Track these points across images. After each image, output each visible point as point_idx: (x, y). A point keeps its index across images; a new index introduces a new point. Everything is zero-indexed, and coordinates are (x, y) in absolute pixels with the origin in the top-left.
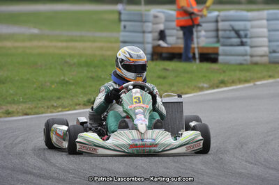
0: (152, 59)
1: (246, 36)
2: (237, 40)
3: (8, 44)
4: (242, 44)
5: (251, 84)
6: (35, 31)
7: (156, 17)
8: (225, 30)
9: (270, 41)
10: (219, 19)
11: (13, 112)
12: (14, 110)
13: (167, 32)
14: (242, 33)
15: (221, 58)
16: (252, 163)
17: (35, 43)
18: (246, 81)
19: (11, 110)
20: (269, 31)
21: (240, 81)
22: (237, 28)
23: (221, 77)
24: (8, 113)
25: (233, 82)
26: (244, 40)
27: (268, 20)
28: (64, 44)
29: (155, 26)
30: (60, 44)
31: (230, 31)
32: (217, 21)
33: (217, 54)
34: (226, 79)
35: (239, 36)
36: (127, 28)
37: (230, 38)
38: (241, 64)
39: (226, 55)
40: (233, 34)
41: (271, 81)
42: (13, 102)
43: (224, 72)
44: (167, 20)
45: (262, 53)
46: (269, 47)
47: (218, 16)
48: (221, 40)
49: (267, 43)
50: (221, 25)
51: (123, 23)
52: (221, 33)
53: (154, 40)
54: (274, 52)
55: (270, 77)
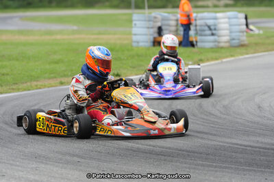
0: (154, 45)
1: (215, 29)
2: (209, 32)
3: (58, 37)
4: (213, 34)
5: (219, 61)
6: (75, 28)
7: (155, 18)
8: (201, 26)
9: (231, 32)
10: (197, 18)
11: (64, 83)
12: (65, 81)
13: (163, 28)
14: (212, 27)
15: (199, 44)
16: (224, 114)
17: (77, 36)
18: (217, 59)
19: (63, 81)
20: (230, 25)
21: (213, 59)
22: (209, 24)
23: (199, 57)
24: (62, 83)
25: (208, 60)
26: (214, 32)
27: (229, 18)
28: (95, 36)
29: (155, 24)
30: (93, 37)
31: (204, 26)
32: (196, 20)
33: (196, 42)
34: (203, 58)
35: (210, 29)
36: (137, 25)
37: (204, 30)
38: (212, 48)
39: (202, 42)
40: (206, 28)
41: (232, 58)
42: (65, 76)
43: (201, 53)
44: (163, 20)
45: (226, 40)
46: (230, 36)
47: (196, 16)
48: (199, 32)
49: (228, 34)
50: (198, 22)
51: (134, 22)
52: (198, 28)
53: (154, 33)
54: (234, 39)
55: (232, 56)
